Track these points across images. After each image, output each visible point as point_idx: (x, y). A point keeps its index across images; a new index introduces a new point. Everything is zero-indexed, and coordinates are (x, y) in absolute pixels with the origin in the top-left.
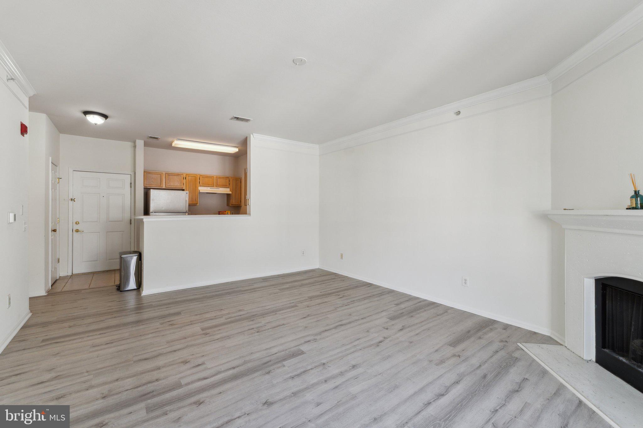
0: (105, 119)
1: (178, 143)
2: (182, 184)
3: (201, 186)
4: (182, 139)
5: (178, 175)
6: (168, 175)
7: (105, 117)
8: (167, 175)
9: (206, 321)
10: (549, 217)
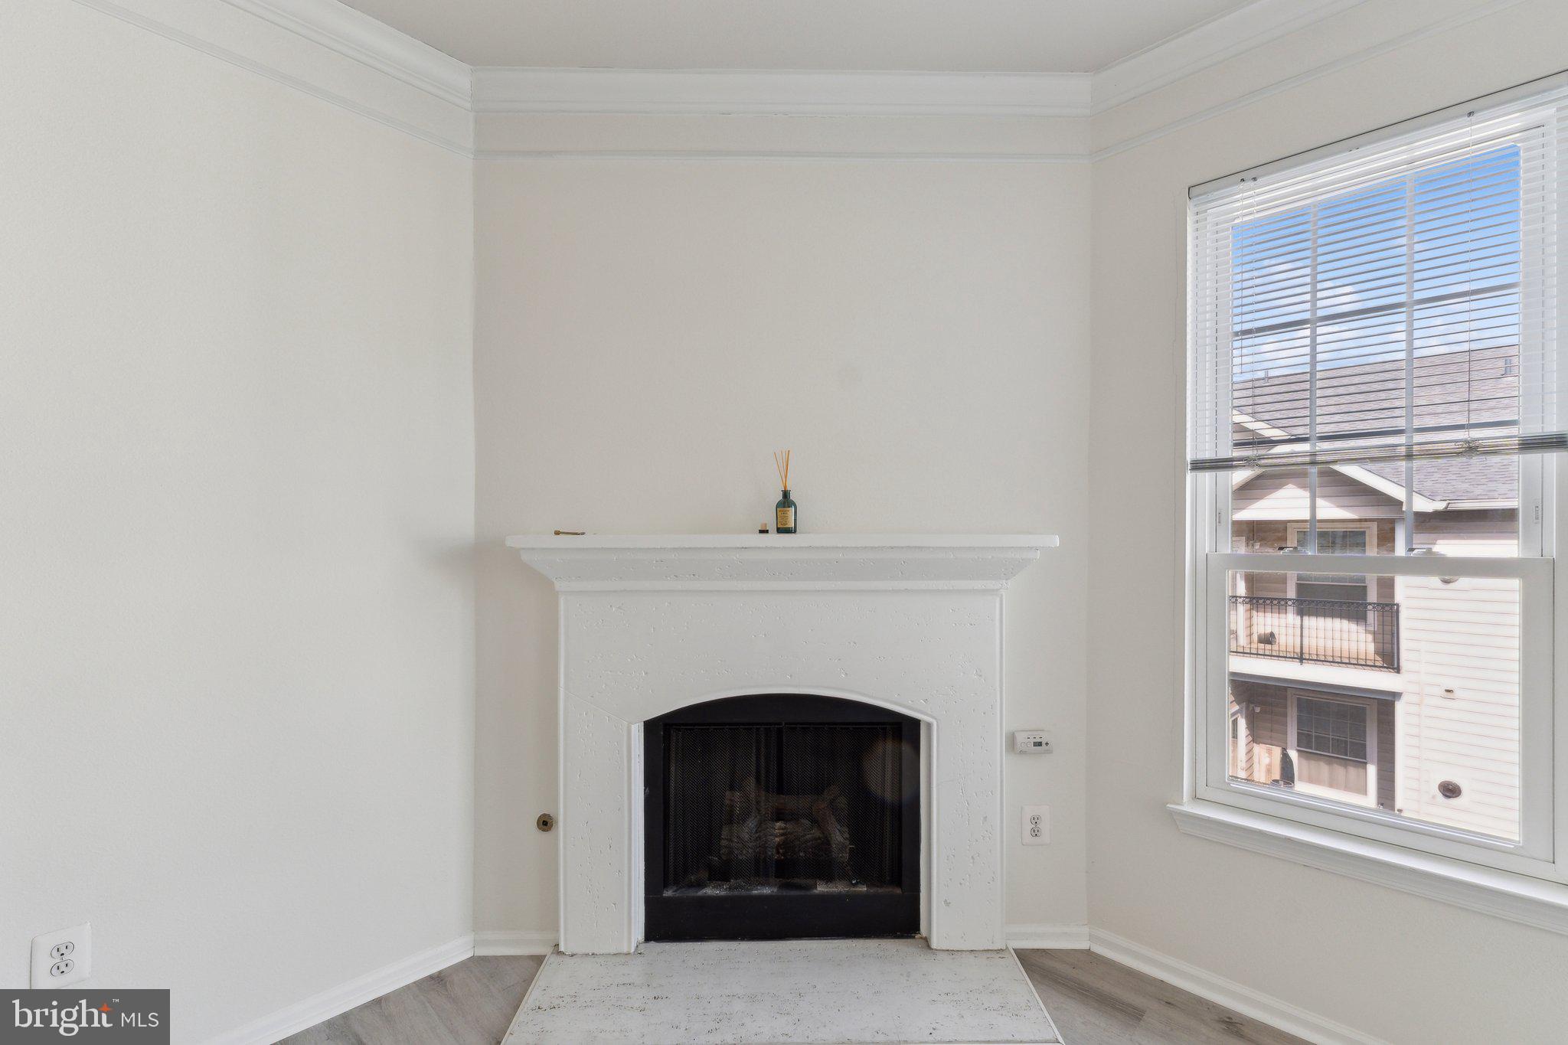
10: (525, 557)
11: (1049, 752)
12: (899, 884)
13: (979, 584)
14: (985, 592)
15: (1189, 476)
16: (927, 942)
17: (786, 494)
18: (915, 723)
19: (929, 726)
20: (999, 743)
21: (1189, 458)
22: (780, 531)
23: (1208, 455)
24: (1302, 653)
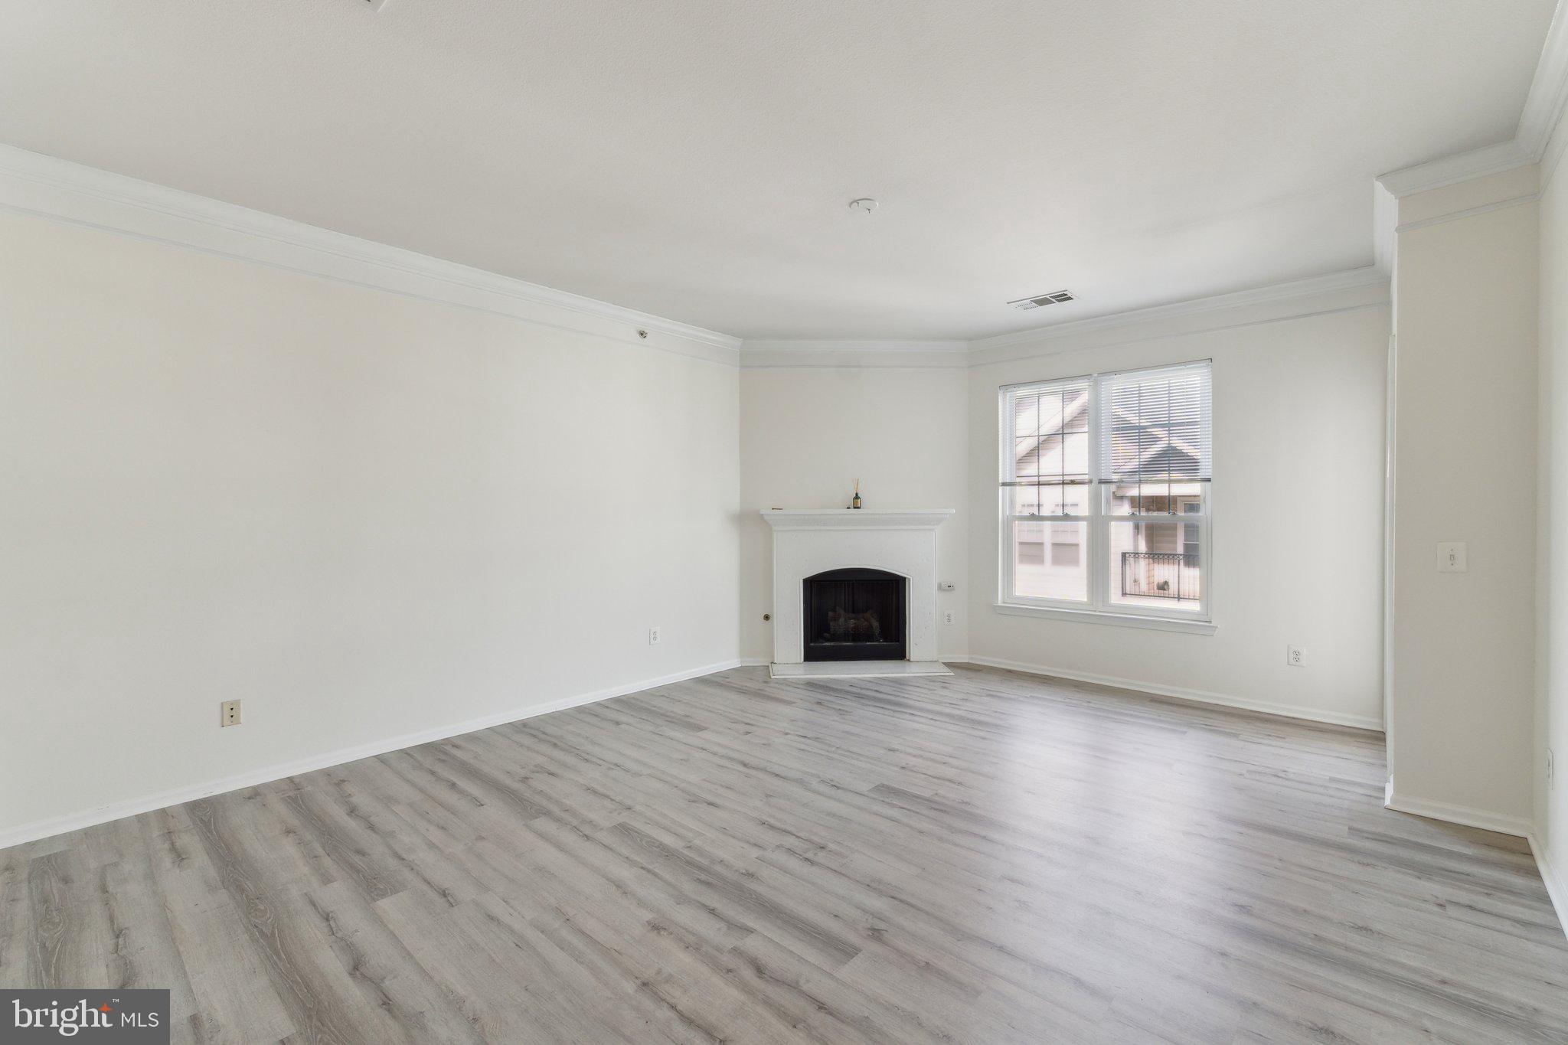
10: (766, 518)
11: (954, 589)
12: (898, 641)
13: (927, 527)
14: (930, 530)
15: (1000, 488)
16: (909, 660)
17: (857, 494)
18: (904, 579)
19: (909, 580)
20: (935, 587)
21: (1000, 482)
22: (855, 508)
23: (1008, 481)
24: (1179, 595)
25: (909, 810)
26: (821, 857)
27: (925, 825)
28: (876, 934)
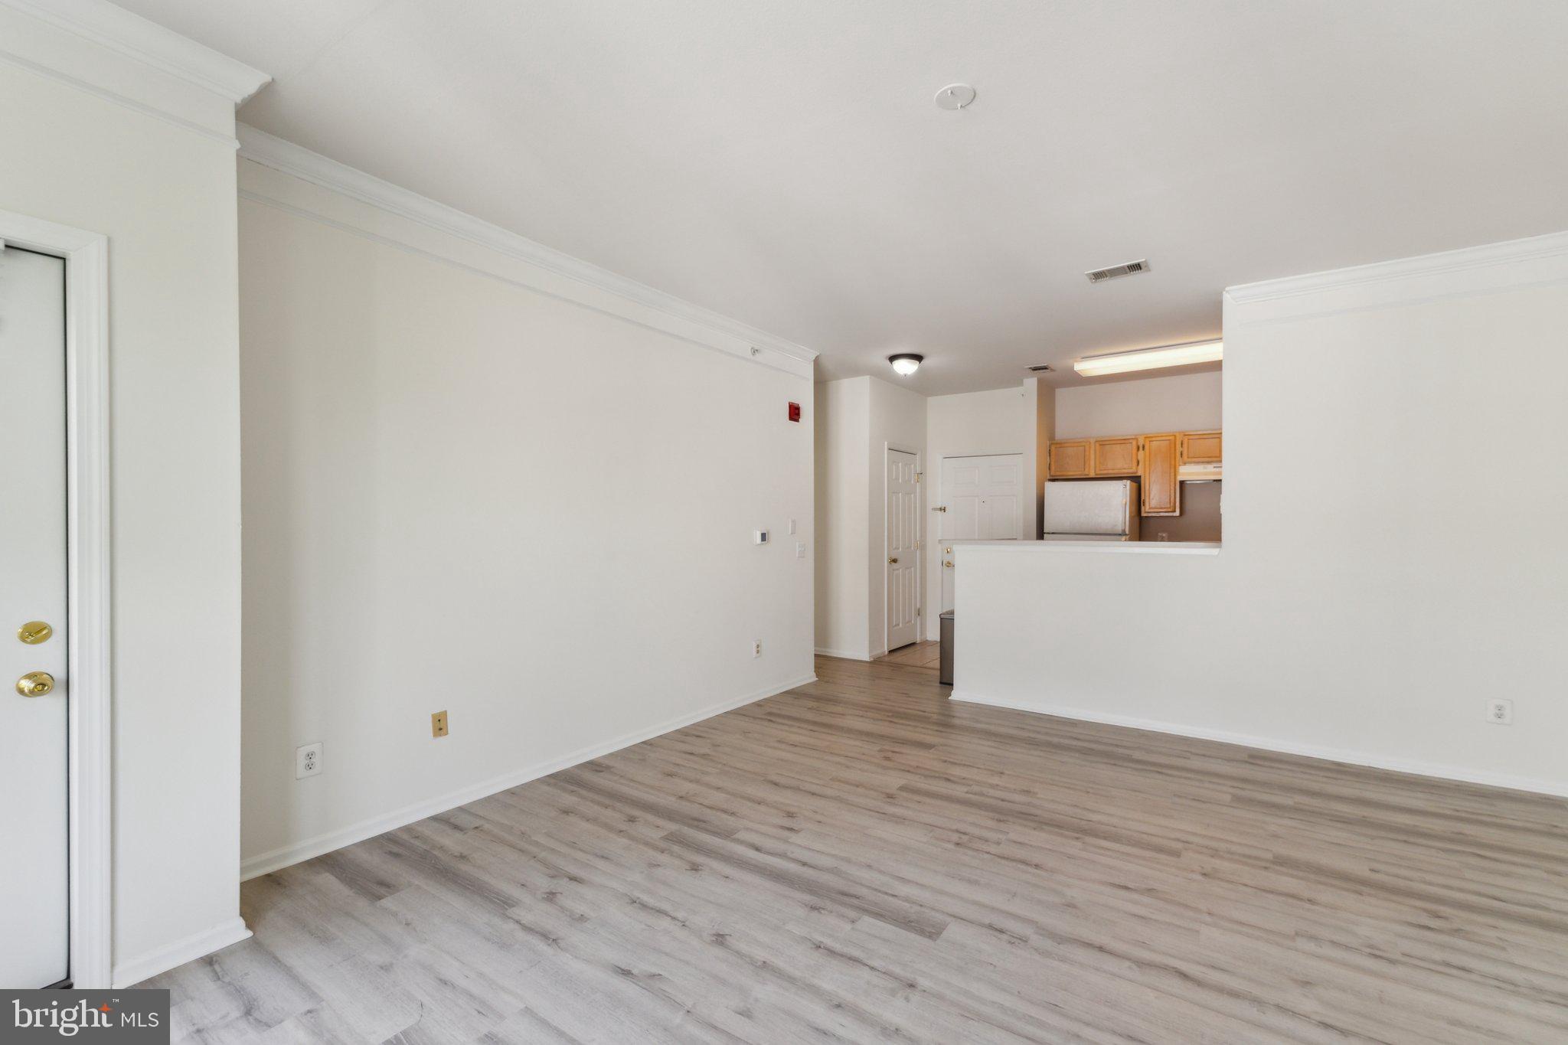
0: (918, 363)
1: (1089, 367)
2: (1135, 464)
3: (1185, 464)
4: (1092, 354)
5: (1124, 441)
6: (1103, 443)
7: (918, 358)
8: (1097, 445)
9: (932, 777)
25: (886, 893)
26: (955, 837)
27: (865, 875)
28: (890, 796)
